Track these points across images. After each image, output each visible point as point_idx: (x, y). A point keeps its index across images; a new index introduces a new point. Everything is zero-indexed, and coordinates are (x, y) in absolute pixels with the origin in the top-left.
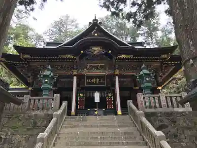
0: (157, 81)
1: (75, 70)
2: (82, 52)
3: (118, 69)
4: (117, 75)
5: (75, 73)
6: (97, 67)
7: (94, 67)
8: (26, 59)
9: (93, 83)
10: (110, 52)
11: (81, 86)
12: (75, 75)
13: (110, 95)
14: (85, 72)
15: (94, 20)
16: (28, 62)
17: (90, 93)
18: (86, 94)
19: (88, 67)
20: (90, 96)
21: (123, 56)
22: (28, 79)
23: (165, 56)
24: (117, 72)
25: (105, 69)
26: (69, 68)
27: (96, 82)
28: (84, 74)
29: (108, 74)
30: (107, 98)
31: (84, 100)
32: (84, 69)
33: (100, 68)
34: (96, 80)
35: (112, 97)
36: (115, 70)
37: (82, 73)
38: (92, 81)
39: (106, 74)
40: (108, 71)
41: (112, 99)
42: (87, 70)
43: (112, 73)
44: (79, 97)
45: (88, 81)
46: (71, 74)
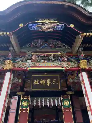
2: (21, 25)
9: (41, 86)
11: (25, 89)
20: (37, 105)
28: (25, 69)
29: (67, 68)
30: (63, 108)
31: (28, 112)
32: (26, 60)
33: (53, 59)
34: (46, 82)
35: (71, 108)
36: (81, 61)
37: (22, 67)
38: (41, 82)
39: (64, 69)
40: (66, 64)
41: (71, 110)
42: (31, 62)
43: (74, 67)
44: (20, 108)
45: (35, 83)
46: (2, 68)
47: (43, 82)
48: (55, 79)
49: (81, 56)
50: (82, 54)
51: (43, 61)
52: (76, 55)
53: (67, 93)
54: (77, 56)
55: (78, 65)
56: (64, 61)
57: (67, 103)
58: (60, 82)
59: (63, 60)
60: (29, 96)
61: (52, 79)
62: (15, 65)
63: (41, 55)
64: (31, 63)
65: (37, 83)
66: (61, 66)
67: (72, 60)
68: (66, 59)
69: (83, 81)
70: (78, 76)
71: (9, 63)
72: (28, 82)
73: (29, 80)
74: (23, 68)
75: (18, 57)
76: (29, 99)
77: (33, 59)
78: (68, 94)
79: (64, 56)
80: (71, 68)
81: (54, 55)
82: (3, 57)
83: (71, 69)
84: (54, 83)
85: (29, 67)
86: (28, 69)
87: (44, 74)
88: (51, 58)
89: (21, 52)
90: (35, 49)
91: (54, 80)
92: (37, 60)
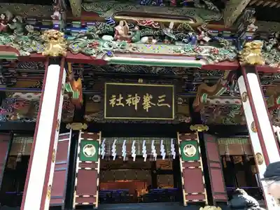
1: (53, 32)
5: (56, 48)
14: (108, 49)
17: (119, 147)
18: (108, 147)
19: (119, 29)
26: (30, 28)
27: (141, 104)
28: (100, 57)
29: (211, 62)
30: (181, 162)
31: (98, 169)
32: (101, 36)
33: (173, 37)
34: (142, 101)
35: (201, 161)
36: (248, 44)
37: (90, 53)
38: (128, 101)
39: (202, 63)
40: (208, 50)
41: (202, 167)
42: (115, 40)
43: (228, 60)
44: (78, 161)
45: (112, 102)
46: (35, 52)
47: (134, 101)
48: (164, 96)
49: (248, 30)
50: (252, 26)
51: (145, 39)
52: (234, 29)
53: (192, 128)
54: (235, 31)
55: (238, 54)
56: (202, 43)
57: (191, 151)
58: (176, 104)
59: (199, 42)
60: (100, 134)
61: (155, 93)
62: (70, 47)
63: (141, 24)
64: (115, 44)
65: (118, 102)
66: (195, 56)
67: (222, 40)
68: (207, 39)
69: (249, 94)
70: (230, 84)
71: (56, 39)
72: (95, 101)
73: (95, 96)
74: (94, 56)
75: (77, 24)
76: (100, 140)
77: (120, 32)
78: (194, 131)
79: (202, 30)
80: (220, 62)
81: (176, 26)
82: (34, 23)
83: (219, 64)
84: (160, 103)
85: (109, 54)
86: (107, 59)
87: (137, 82)
88: (168, 32)
89: (84, 12)
90: (123, 5)
91: (161, 98)
92: (129, 37)
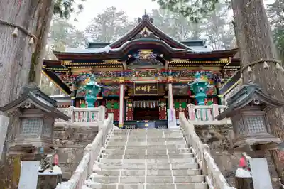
0: (218, 89)
1: (121, 77)
2: (129, 56)
3: (172, 75)
4: (170, 82)
5: (121, 81)
6: (146, 74)
7: (143, 73)
8: (67, 66)
10: (162, 55)
11: (129, 95)
12: (122, 83)
13: (163, 105)
15: (144, 17)
16: (70, 69)
18: (136, 104)
20: (140, 107)
21: (176, 61)
22: (70, 87)
23: (225, 60)
24: (171, 79)
25: (157, 75)
26: (115, 75)
27: (147, 90)
30: (160, 108)
31: (133, 110)
32: (132, 75)
33: (151, 75)
35: (166, 108)
38: (142, 89)
39: (158, 81)
40: (160, 78)
42: (135, 76)
44: (127, 108)
46: (117, 81)
51: (143, 75)
55: (167, 79)
58: (159, 88)
62: (125, 79)
65: (139, 89)
67: (164, 74)
68: (160, 74)
72: (131, 88)
74: (130, 81)
76: (133, 102)
83: (162, 81)
86: (134, 82)
88: (149, 73)
89: (127, 69)
90: (137, 66)
91: (154, 87)
